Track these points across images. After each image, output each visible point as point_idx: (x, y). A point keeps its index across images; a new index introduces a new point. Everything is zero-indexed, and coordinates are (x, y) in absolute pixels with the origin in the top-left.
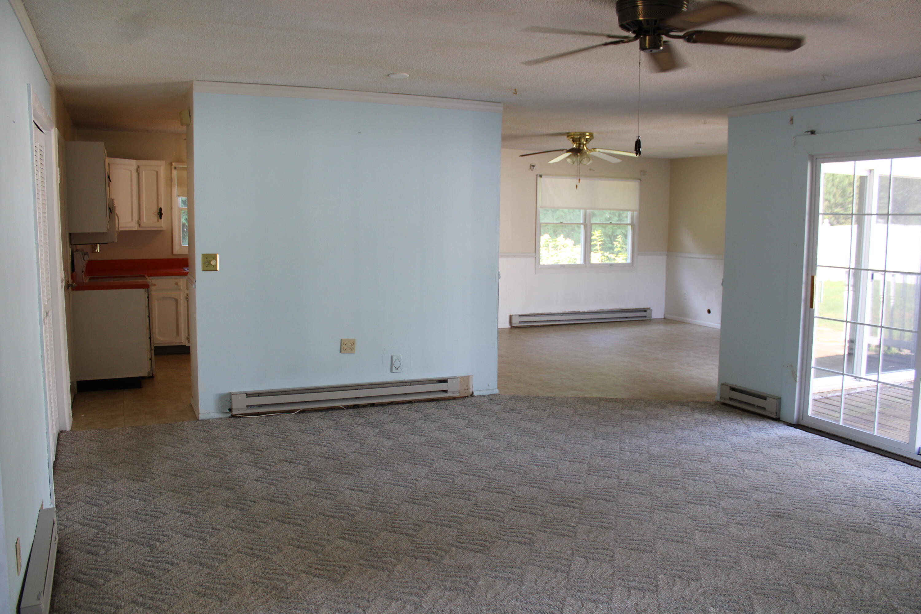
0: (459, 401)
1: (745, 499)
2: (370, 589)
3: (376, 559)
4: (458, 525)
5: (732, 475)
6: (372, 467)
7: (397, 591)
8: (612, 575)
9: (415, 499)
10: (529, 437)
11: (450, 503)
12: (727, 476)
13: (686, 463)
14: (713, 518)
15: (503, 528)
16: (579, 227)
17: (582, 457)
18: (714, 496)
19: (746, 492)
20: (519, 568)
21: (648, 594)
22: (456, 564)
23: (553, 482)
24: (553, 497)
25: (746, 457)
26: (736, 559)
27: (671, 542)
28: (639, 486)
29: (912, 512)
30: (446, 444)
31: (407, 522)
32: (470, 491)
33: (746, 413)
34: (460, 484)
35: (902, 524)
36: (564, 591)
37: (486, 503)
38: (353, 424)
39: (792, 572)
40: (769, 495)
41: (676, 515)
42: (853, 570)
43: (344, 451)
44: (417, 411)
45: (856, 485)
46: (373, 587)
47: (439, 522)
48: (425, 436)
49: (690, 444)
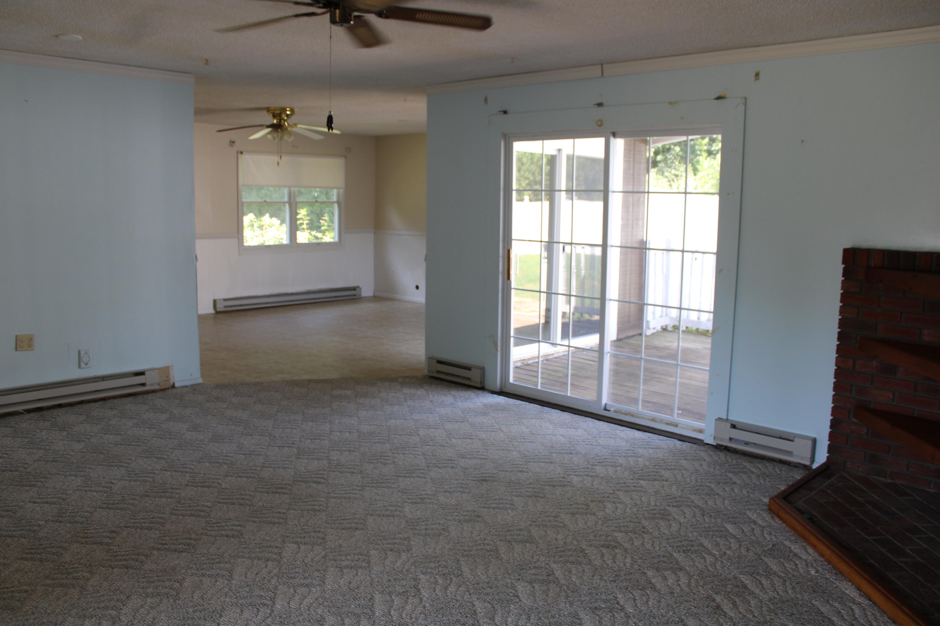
0: (159, 394)
1: (452, 467)
2: (57, 611)
3: (64, 576)
4: (159, 526)
5: (440, 446)
6: (59, 474)
7: (91, 608)
8: (324, 557)
9: (111, 504)
10: (236, 425)
11: (150, 504)
12: (435, 447)
13: (396, 438)
14: (423, 489)
15: (209, 524)
16: (284, 206)
17: (291, 442)
18: (423, 468)
19: (454, 460)
20: (227, 563)
21: (360, 571)
22: (158, 568)
23: (262, 470)
24: (262, 485)
25: (453, 427)
26: (445, 525)
27: (382, 517)
28: (350, 465)
29: (599, 462)
30: (145, 441)
31: (102, 530)
32: (173, 489)
33: (453, 385)
34: (161, 482)
35: (590, 474)
36: (276, 580)
37: (190, 499)
38: (36, 429)
39: (496, 531)
40: (475, 461)
41: (387, 490)
42: (549, 521)
43: (25, 460)
44: (111, 408)
45: (553, 443)
46: (61, 608)
47: (138, 525)
48: (121, 435)
49: (399, 419)
